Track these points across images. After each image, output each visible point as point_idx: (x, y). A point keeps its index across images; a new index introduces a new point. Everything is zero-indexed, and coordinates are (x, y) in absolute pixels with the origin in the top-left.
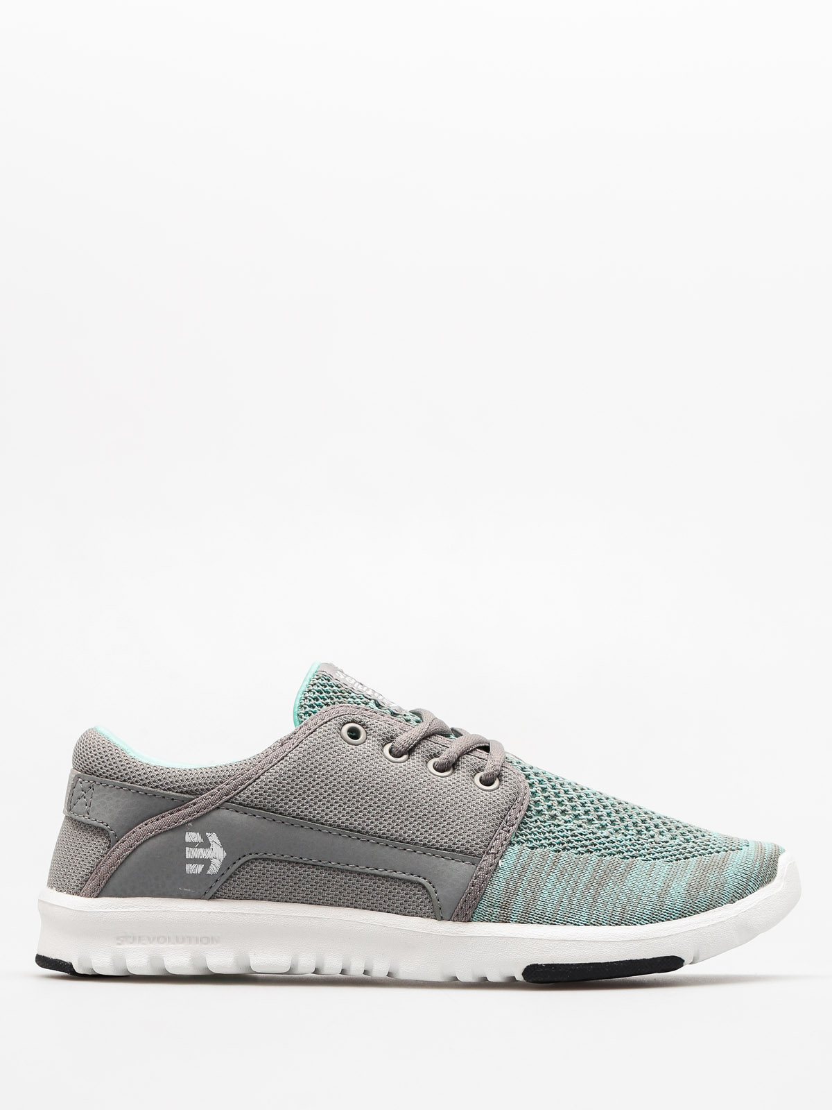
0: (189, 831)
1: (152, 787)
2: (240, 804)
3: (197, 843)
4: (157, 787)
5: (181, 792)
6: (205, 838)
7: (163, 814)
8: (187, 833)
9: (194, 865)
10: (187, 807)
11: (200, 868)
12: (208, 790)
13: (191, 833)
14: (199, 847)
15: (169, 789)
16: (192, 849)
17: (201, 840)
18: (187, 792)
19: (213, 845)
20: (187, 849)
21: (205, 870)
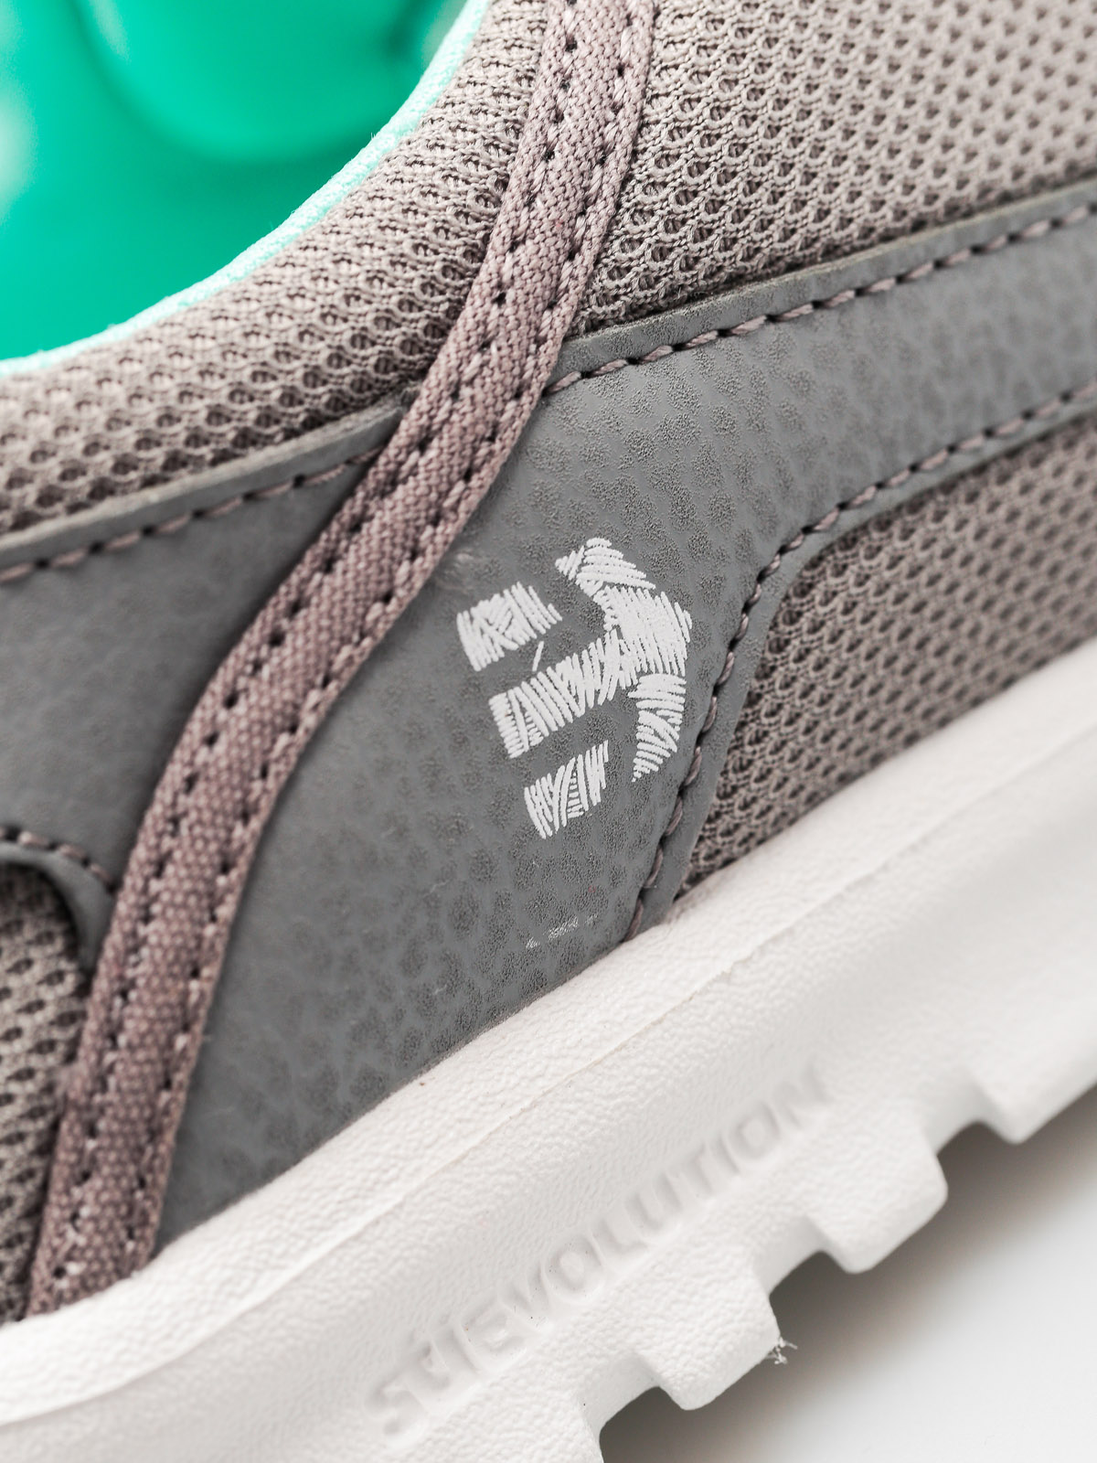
0: (469, 602)
1: (149, 482)
2: (635, 312)
3: (532, 645)
4: (175, 462)
5: (314, 422)
6: (562, 593)
7: (285, 594)
8: (462, 619)
9: (564, 773)
10: (393, 481)
11: (593, 766)
12: (440, 330)
13: (483, 609)
14: (548, 661)
15: (247, 440)
16: (521, 692)
17: (545, 616)
18: (342, 406)
19: (616, 608)
20: (498, 704)
21: (617, 769)
